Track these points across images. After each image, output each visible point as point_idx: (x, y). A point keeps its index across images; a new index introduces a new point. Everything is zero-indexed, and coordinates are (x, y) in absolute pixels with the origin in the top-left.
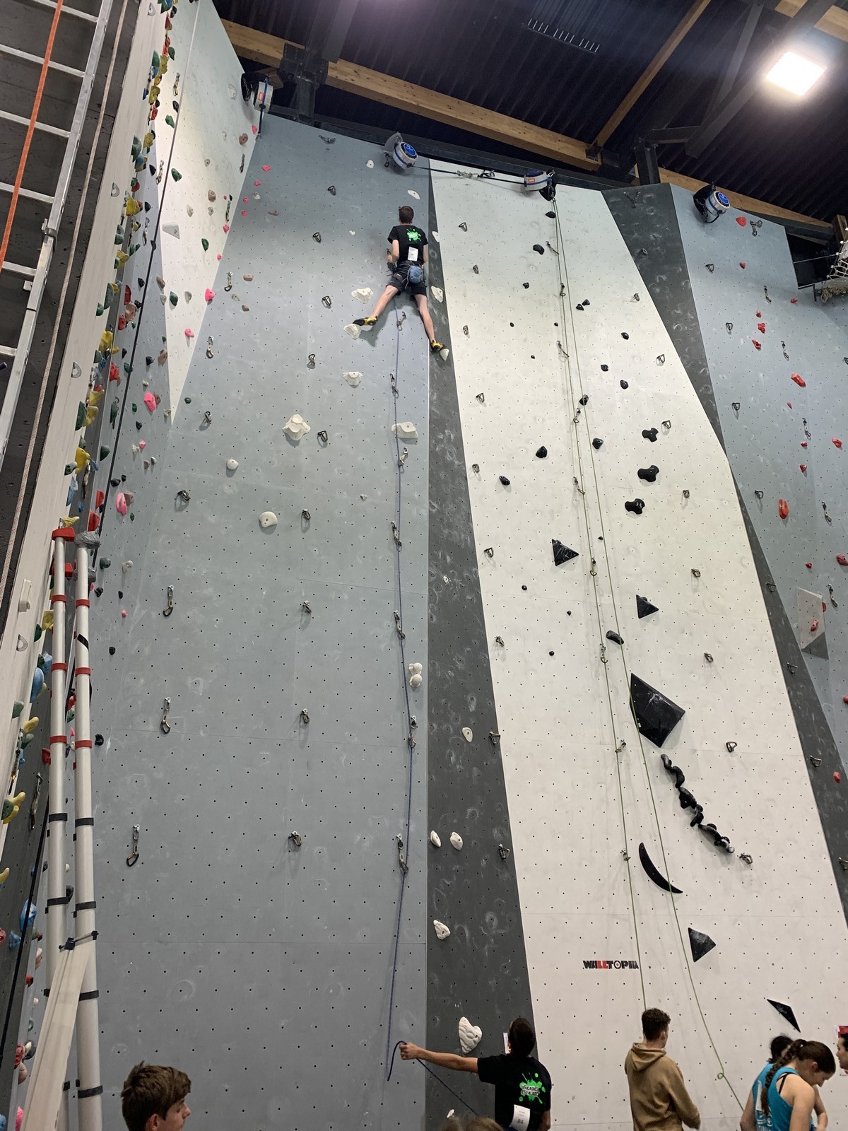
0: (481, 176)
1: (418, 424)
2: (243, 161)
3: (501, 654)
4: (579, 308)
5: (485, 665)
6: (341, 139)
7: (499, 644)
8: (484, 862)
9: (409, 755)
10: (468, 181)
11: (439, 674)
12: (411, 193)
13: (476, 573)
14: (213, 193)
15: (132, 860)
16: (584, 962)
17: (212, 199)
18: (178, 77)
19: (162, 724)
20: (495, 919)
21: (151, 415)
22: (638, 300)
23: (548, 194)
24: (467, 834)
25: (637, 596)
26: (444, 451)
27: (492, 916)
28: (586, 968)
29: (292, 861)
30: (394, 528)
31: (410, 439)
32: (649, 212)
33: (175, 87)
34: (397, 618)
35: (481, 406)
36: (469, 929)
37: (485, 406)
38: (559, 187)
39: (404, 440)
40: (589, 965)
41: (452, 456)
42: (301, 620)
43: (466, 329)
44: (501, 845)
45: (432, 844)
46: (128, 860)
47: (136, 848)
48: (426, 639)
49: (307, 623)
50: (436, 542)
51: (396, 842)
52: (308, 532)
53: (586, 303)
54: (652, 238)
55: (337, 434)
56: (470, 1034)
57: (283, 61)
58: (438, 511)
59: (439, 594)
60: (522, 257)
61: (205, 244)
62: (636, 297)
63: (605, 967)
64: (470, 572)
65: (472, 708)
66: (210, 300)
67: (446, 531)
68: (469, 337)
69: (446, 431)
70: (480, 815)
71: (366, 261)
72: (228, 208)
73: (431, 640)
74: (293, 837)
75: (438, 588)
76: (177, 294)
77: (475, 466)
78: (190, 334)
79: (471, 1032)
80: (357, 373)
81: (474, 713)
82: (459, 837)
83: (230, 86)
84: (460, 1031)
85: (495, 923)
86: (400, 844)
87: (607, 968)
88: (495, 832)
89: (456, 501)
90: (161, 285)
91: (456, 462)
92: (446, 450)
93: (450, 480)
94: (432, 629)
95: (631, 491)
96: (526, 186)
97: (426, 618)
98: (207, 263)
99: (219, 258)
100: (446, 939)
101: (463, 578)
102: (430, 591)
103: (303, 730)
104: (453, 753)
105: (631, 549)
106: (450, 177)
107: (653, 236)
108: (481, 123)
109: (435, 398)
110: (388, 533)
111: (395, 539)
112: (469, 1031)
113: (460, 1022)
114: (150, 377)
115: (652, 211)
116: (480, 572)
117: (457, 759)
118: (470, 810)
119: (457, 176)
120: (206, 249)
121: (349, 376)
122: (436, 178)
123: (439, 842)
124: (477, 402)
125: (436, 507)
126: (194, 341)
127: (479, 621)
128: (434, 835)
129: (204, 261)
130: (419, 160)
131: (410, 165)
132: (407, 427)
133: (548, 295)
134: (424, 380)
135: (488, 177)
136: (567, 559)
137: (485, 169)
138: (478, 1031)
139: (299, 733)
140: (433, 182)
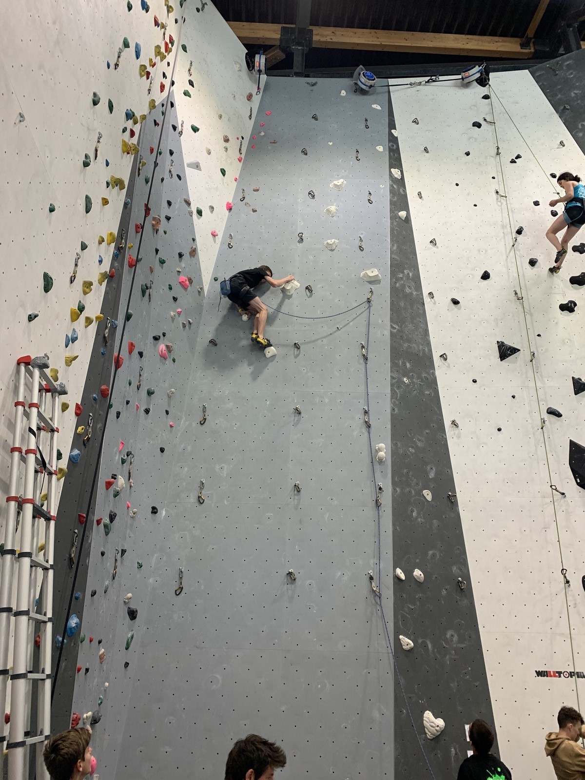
0: (428, 82)
1: (382, 269)
2: (251, 112)
3: (456, 433)
4: (513, 162)
5: (443, 443)
6: (321, 81)
7: (455, 426)
8: (444, 592)
9: (377, 512)
10: (419, 87)
11: (401, 451)
12: (374, 106)
13: (434, 374)
14: (226, 136)
15: (179, 591)
16: (536, 671)
17: (227, 140)
18: (191, 63)
19: (199, 497)
20: (456, 636)
21: (186, 291)
22: (564, 146)
23: (483, 81)
24: (428, 570)
25: (573, 378)
26: (403, 286)
27: (453, 633)
28: (538, 676)
29: (289, 591)
30: (363, 347)
31: (374, 281)
32: (569, 75)
33: (189, 70)
34: (366, 412)
35: (434, 249)
36: (431, 643)
37: (438, 248)
38: (491, 75)
39: (370, 282)
40: (540, 674)
41: (411, 289)
42: (294, 420)
43: (420, 194)
44: (460, 579)
45: (397, 578)
46: (176, 591)
47: (181, 582)
48: (389, 426)
49: (298, 421)
50: (396, 353)
51: (368, 577)
52: (299, 357)
53: (518, 157)
54: (573, 95)
55: (320, 286)
56: (432, 724)
57: (281, 40)
58: (398, 330)
59: (400, 392)
60: (464, 133)
61: (223, 172)
62: (562, 144)
63: (555, 676)
64: (428, 373)
65: (432, 475)
66: (230, 209)
67: (406, 345)
68: (423, 200)
69: (405, 271)
70: (440, 556)
71: (340, 161)
72: (241, 145)
73: (393, 426)
74: (290, 574)
75: (399, 387)
76: (201, 208)
77: (430, 294)
78: (215, 234)
79: (433, 723)
80: (333, 240)
81: (433, 479)
82: (421, 573)
83: (236, 63)
84: (424, 722)
85: (455, 638)
86: (371, 578)
87: (556, 676)
88: (454, 569)
89: (415, 321)
90: (188, 203)
91: (415, 293)
92: (405, 285)
93: (409, 307)
94: (393, 417)
95: (564, 295)
96: (463, 80)
97: (389, 411)
98: (226, 184)
99: (236, 180)
100: (411, 650)
101: (422, 379)
102: (392, 390)
103: (296, 497)
104: (415, 510)
105: (566, 341)
106: (403, 89)
107: (574, 93)
108: (431, 45)
109: (395, 248)
110: (358, 352)
111: (364, 355)
112: (433, 722)
113: (425, 715)
114: (183, 265)
115: (572, 74)
116: (438, 373)
117: (418, 514)
118: (431, 552)
119: (409, 86)
120: (224, 175)
121: (327, 243)
122: (393, 92)
123: (403, 576)
124: (431, 246)
125: (397, 327)
126: (219, 238)
127: (436, 409)
128: (399, 572)
129: (223, 183)
130: (378, 82)
131: (371, 86)
132: (373, 273)
133: (486, 157)
134: (386, 236)
135: (434, 81)
136: (510, 355)
137: (431, 76)
138: (440, 722)
139: (294, 499)
140: (392, 94)
